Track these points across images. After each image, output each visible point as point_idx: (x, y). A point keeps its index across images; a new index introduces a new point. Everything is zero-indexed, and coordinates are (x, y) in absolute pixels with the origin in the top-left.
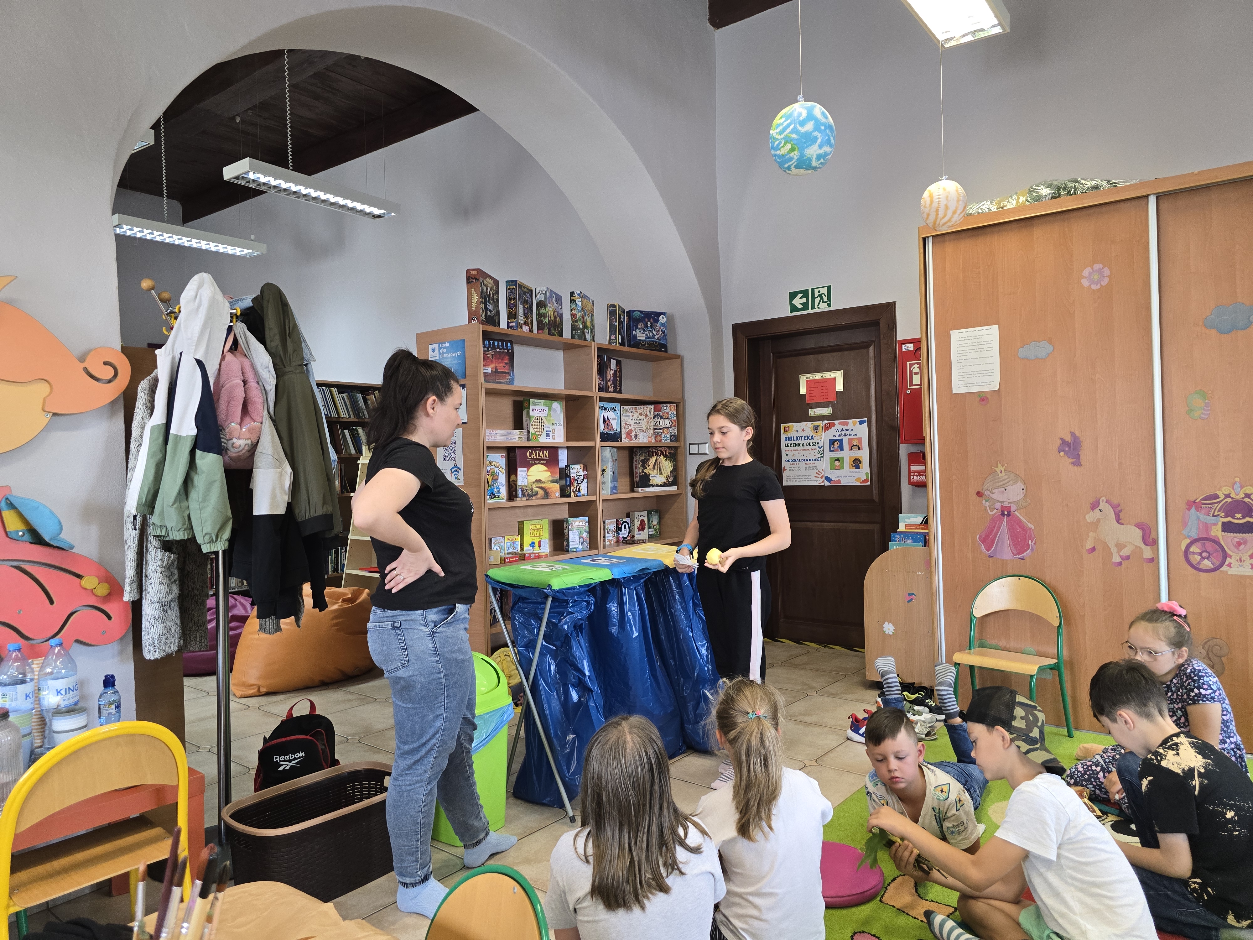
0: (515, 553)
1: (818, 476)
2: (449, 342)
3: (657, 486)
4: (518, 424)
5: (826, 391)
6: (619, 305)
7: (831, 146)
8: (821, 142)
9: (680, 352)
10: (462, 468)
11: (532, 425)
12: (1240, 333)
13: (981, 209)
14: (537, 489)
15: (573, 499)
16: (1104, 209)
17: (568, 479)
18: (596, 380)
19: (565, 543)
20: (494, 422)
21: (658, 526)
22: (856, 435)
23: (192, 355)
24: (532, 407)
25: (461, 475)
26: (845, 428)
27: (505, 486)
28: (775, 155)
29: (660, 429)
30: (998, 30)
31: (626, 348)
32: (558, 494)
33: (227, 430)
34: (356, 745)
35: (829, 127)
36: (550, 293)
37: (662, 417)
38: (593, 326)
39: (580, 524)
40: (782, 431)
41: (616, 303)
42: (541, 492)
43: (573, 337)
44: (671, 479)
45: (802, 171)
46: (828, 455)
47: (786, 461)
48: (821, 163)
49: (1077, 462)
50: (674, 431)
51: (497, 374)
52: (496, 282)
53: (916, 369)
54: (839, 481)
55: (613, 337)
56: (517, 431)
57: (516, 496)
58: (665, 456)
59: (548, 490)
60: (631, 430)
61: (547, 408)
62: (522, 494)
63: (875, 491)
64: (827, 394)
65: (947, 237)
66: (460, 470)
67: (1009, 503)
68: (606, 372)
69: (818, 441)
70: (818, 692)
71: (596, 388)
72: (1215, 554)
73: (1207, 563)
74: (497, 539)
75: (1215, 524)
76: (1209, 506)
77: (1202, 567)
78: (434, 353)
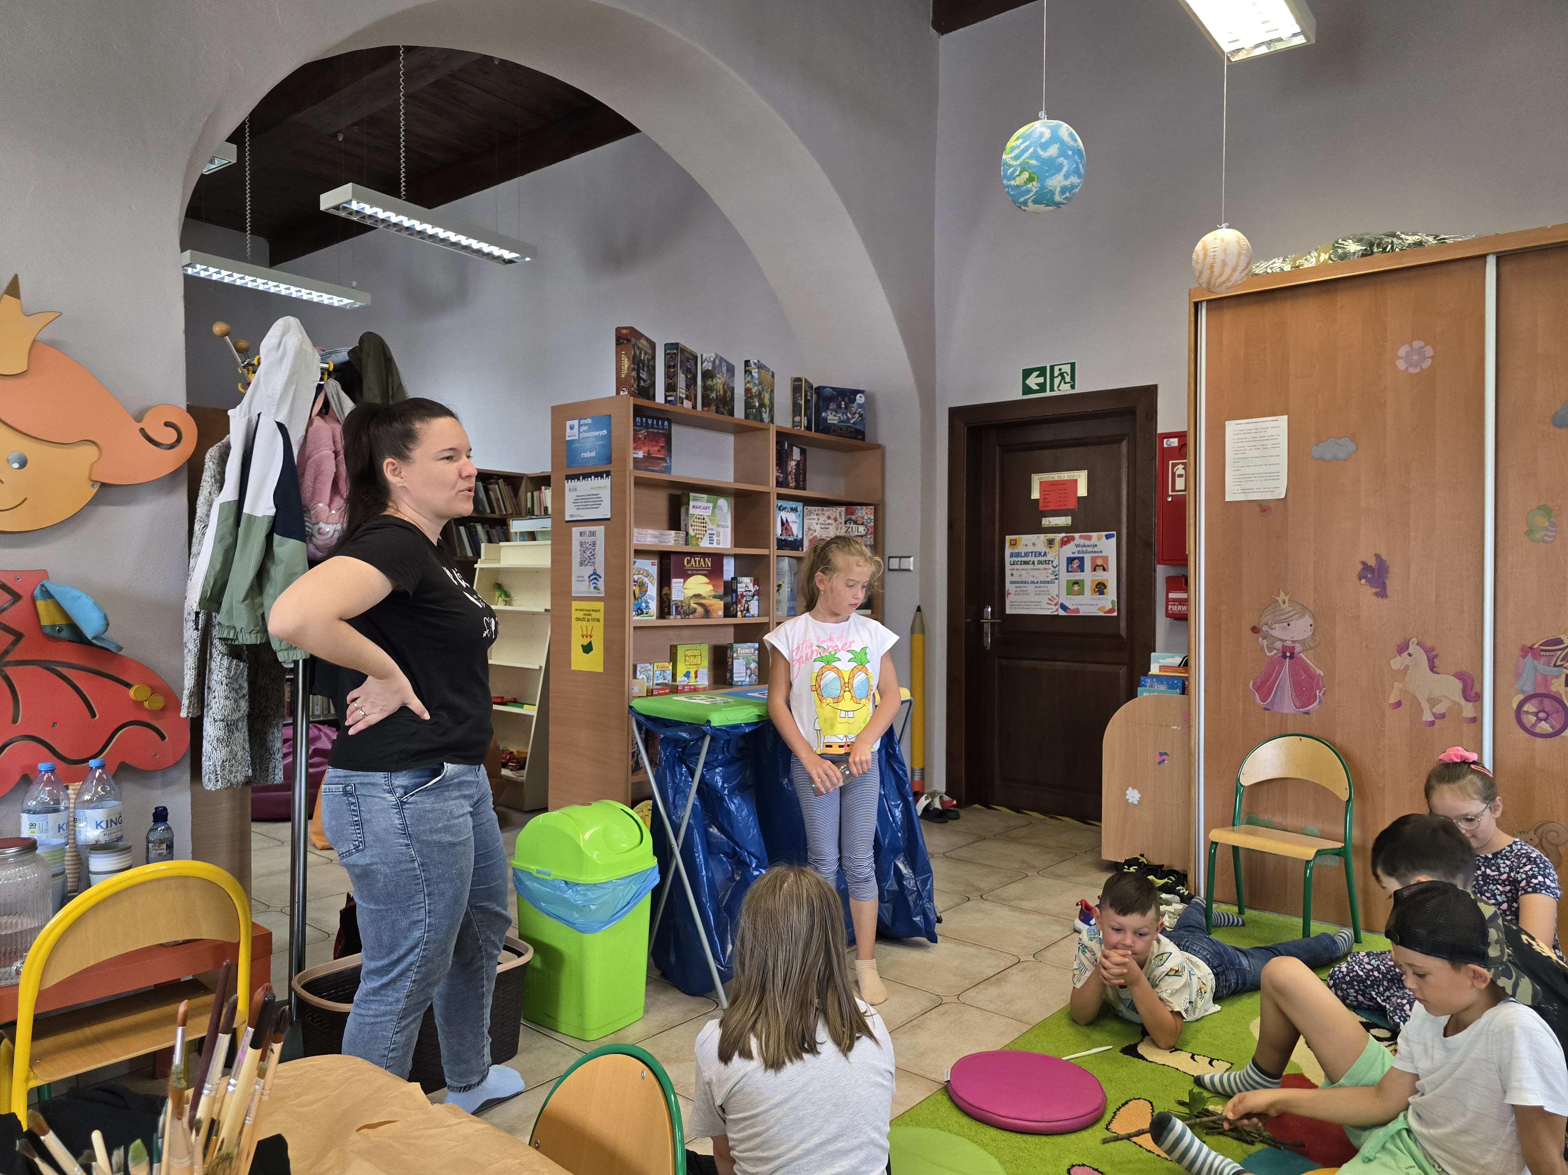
0: (666, 684)
1: (1051, 603)
2: (591, 418)
4: (675, 522)
5: (1065, 495)
6: (805, 379)
7: (1079, 177)
8: (1067, 171)
9: (881, 441)
10: (602, 575)
11: (692, 525)
13: (1271, 268)
14: (695, 606)
15: (739, 620)
17: (734, 595)
18: (773, 473)
19: (728, 675)
20: (643, 521)
22: (1101, 552)
23: (273, 418)
24: (692, 503)
25: (601, 583)
26: (1087, 543)
27: (655, 600)
28: (1008, 186)
30: (1300, 40)
31: (813, 434)
32: (721, 613)
33: (312, 512)
35: (1078, 152)
36: (720, 361)
37: (855, 523)
38: (772, 404)
39: (747, 651)
40: (1007, 544)
41: (803, 376)
42: (700, 610)
43: (747, 416)
45: (1042, 208)
46: (1065, 577)
47: (1012, 583)
48: (1066, 198)
49: (1382, 593)
51: (650, 460)
52: (653, 345)
53: (1180, 470)
54: (1077, 610)
55: (797, 419)
56: (673, 532)
57: (669, 613)
59: (709, 608)
61: (711, 505)
62: (676, 611)
63: (1123, 624)
64: (1065, 499)
65: (1225, 302)
66: (600, 577)
67: (1293, 642)
68: (787, 463)
69: (1052, 559)
70: (1041, 871)
71: (773, 482)
72: (1555, 715)
73: (1544, 727)
74: (643, 665)
75: (1557, 677)
76: (1550, 653)
77: (1537, 730)
78: (573, 431)
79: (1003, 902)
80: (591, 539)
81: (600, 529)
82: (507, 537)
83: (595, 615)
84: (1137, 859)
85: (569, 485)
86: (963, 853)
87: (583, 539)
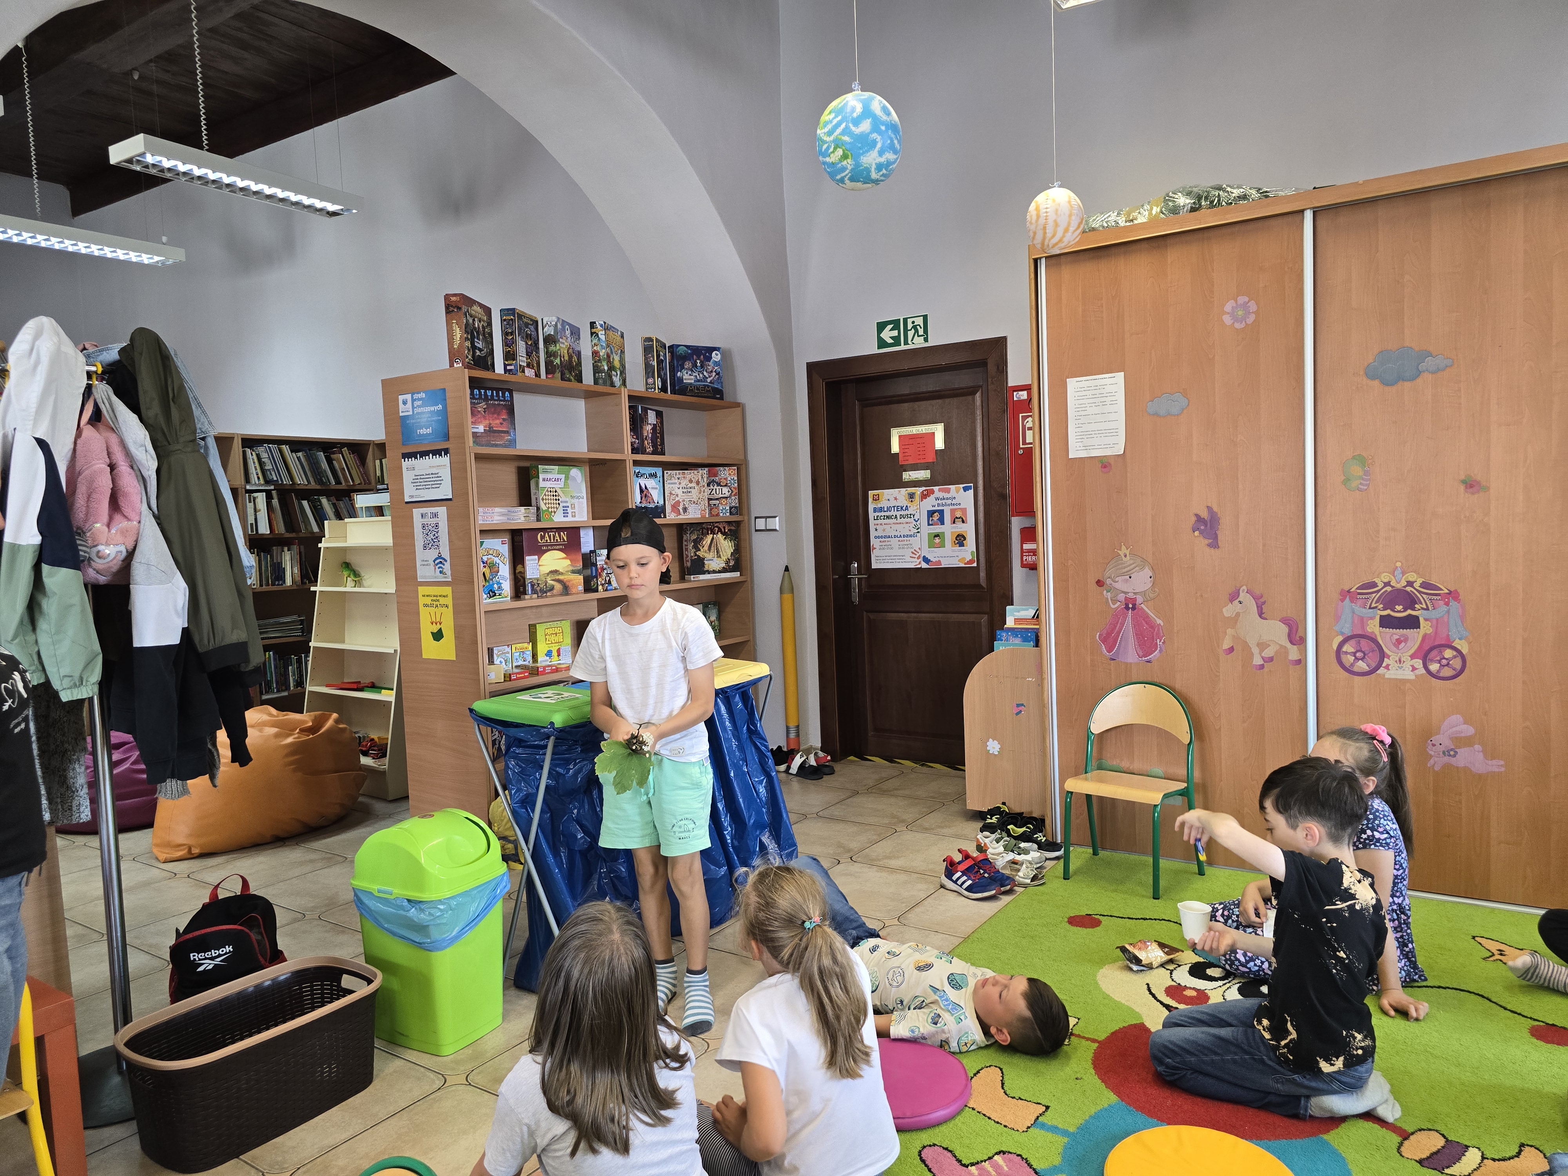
0: (526, 664)
1: (914, 556)
2: (425, 392)
3: (714, 572)
4: (525, 498)
5: (923, 449)
6: (656, 339)
7: (895, 152)
8: (882, 148)
9: (741, 399)
10: (448, 559)
11: (543, 499)
12: (1407, 385)
13: (1106, 222)
14: (552, 582)
15: (601, 594)
16: (1252, 226)
17: (594, 568)
18: (628, 438)
20: (489, 497)
21: (717, 623)
23: (29, 433)
24: (541, 476)
25: (447, 567)
26: (946, 495)
27: (508, 580)
28: (824, 163)
29: (717, 499)
31: (668, 396)
32: (581, 588)
33: (88, 534)
34: (315, 922)
35: (893, 127)
36: (563, 325)
37: (719, 484)
38: (623, 366)
40: (870, 500)
41: (654, 335)
42: (558, 587)
43: (596, 382)
44: (732, 563)
45: (858, 185)
47: (876, 537)
48: (883, 175)
49: (1214, 544)
50: (734, 501)
51: (492, 434)
52: (487, 311)
53: (1029, 423)
54: (939, 562)
55: (650, 381)
56: (523, 509)
57: (525, 593)
58: (724, 534)
59: (567, 583)
60: (678, 502)
61: (563, 476)
62: (533, 589)
63: (982, 575)
64: (924, 452)
65: (1063, 258)
66: (446, 561)
67: (1135, 593)
68: (641, 427)
69: (913, 513)
70: (909, 826)
71: (628, 448)
72: (1371, 654)
73: (1362, 666)
74: (500, 648)
75: (1372, 618)
76: (1366, 596)
77: (1355, 669)
78: (406, 406)
79: (871, 863)
80: (434, 521)
81: (442, 511)
82: (353, 513)
83: (442, 601)
84: (999, 808)
85: (406, 464)
86: (837, 812)
87: (426, 521)
